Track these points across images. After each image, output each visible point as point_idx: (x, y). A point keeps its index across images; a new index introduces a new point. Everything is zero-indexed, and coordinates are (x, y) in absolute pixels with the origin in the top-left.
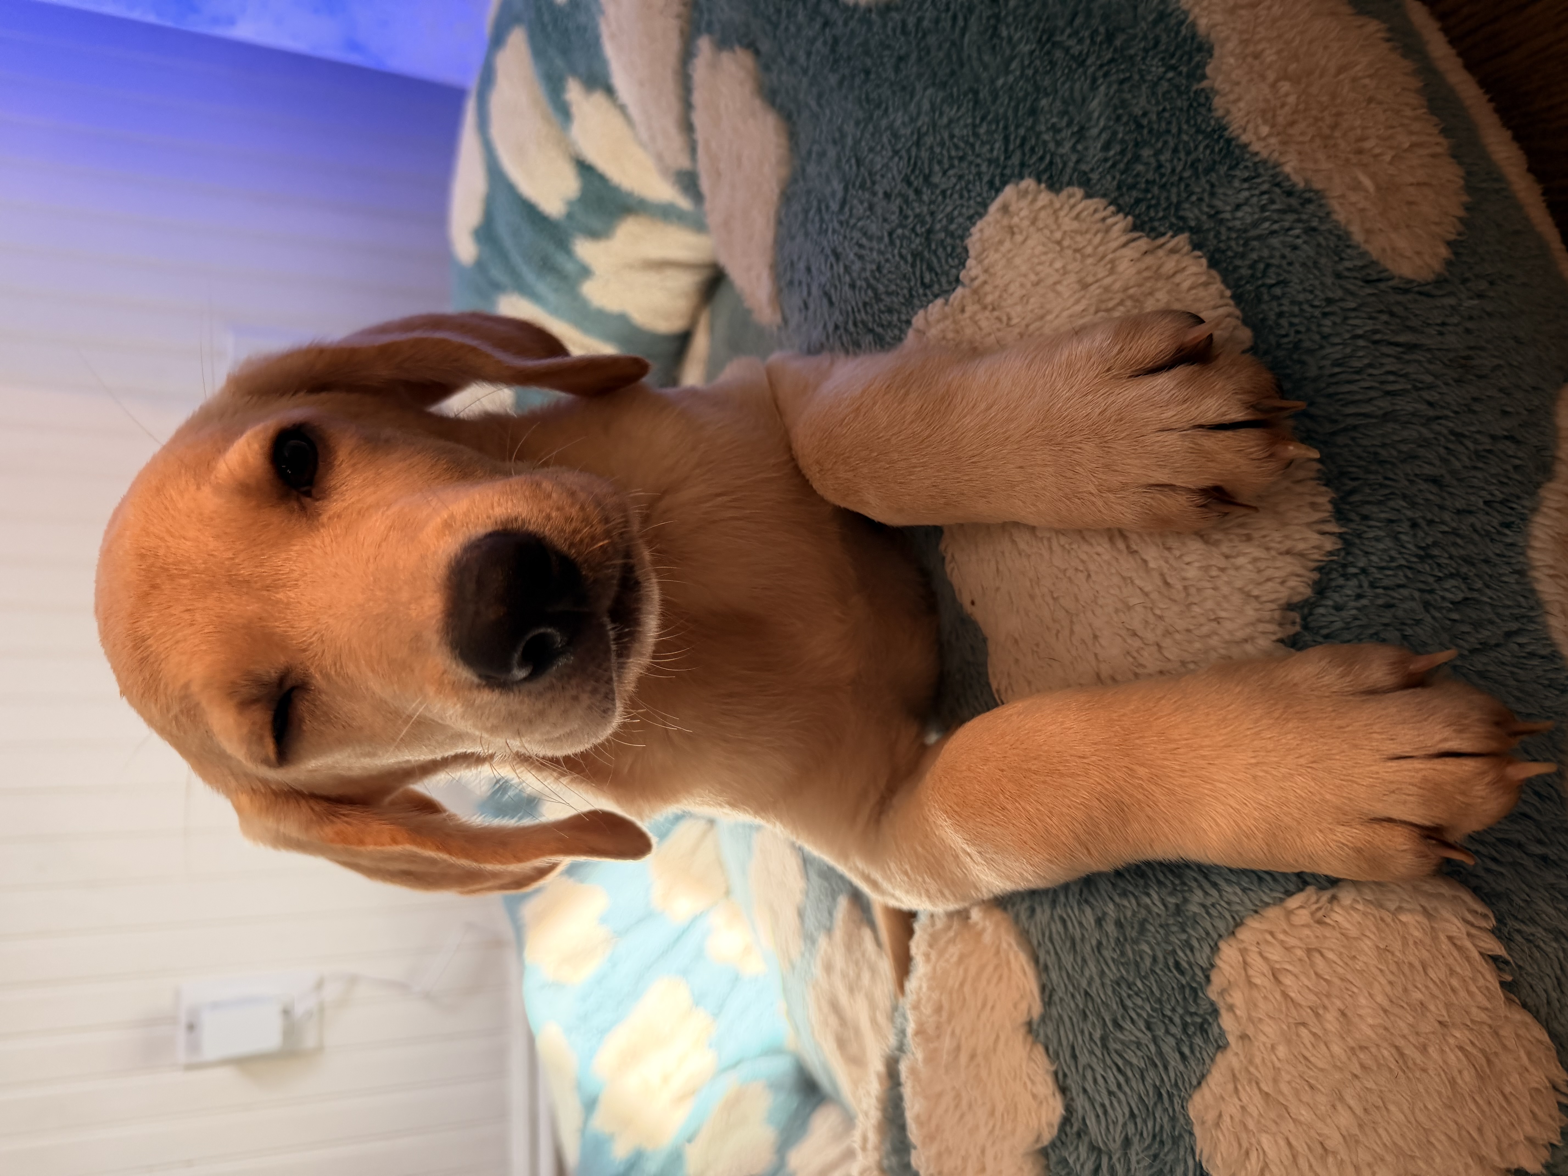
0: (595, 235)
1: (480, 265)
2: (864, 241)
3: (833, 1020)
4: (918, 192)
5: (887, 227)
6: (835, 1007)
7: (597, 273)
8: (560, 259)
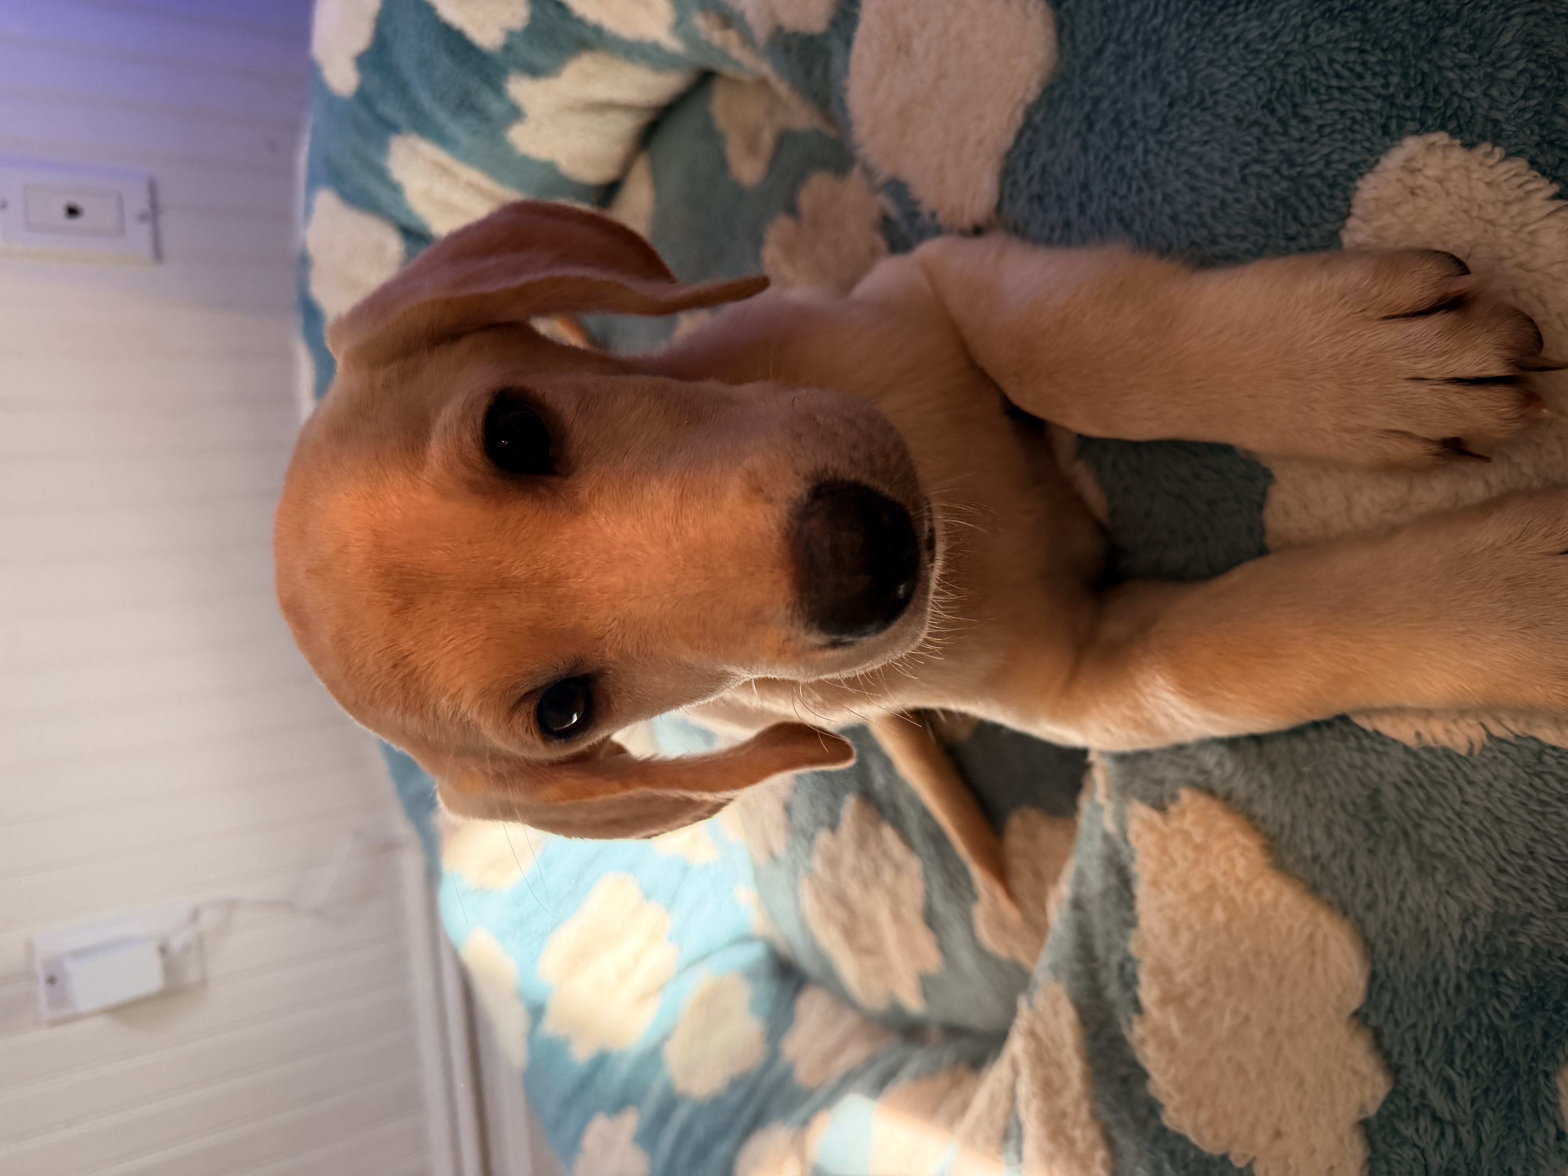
0: (534, 72)
1: (362, 96)
2: (1200, 171)
3: (839, 913)
4: (1282, 122)
5: (1239, 160)
6: (842, 900)
7: (530, 115)
8: (487, 98)
